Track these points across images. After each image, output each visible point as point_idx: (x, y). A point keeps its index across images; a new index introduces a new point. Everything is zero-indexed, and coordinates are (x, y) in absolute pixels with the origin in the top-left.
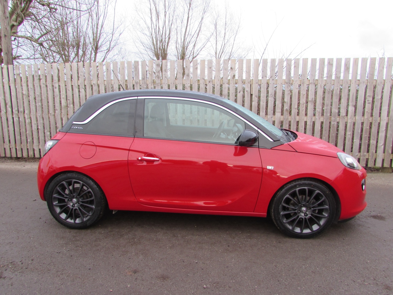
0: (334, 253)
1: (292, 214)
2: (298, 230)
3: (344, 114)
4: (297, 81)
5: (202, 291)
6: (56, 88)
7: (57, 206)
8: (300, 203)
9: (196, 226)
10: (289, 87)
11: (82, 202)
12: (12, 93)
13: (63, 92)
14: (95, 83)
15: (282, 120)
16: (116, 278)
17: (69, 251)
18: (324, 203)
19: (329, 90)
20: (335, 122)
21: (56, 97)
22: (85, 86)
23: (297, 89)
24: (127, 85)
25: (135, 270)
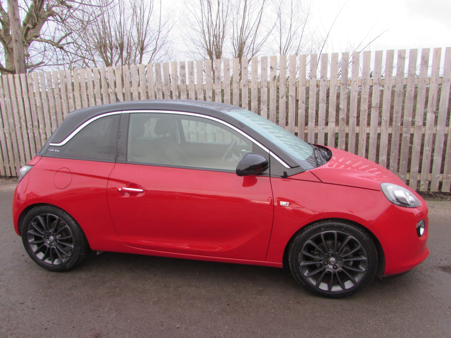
0: (370, 323)
1: (318, 266)
2: (324, 287)
3: (421, 124)
4: (356, 81)
6: (70, 98)
7: (34, 244)
8: (326, 252)
9: (197, 274)
10: (345, 89)
11: (60, 240)
12: (25, 106)
13: (78, 102)
14: (112, 92)
15: (337, 132)
17: (34, 301)
18: (360, 252)
19: (399, 92)
20: (407, 134)
21: (71, 108)
22: (101, 94)
23: (356, 91)
24: (148, 92)
25: (98, 334)
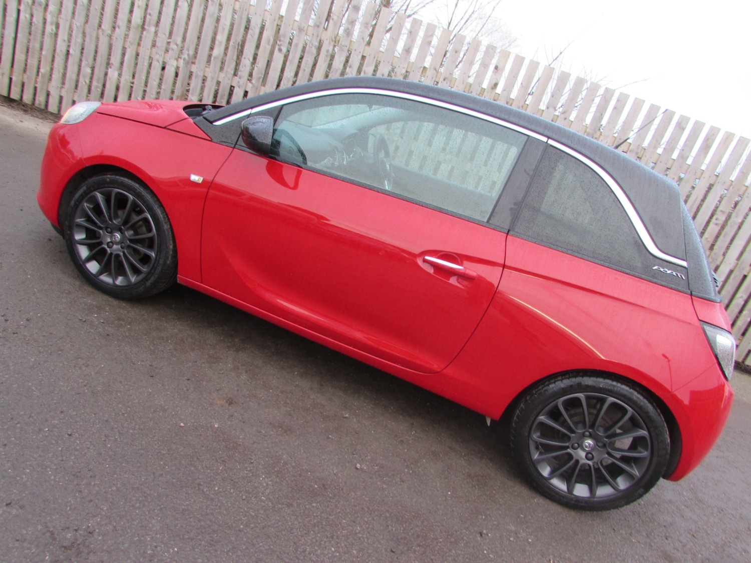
5: (352, 474)
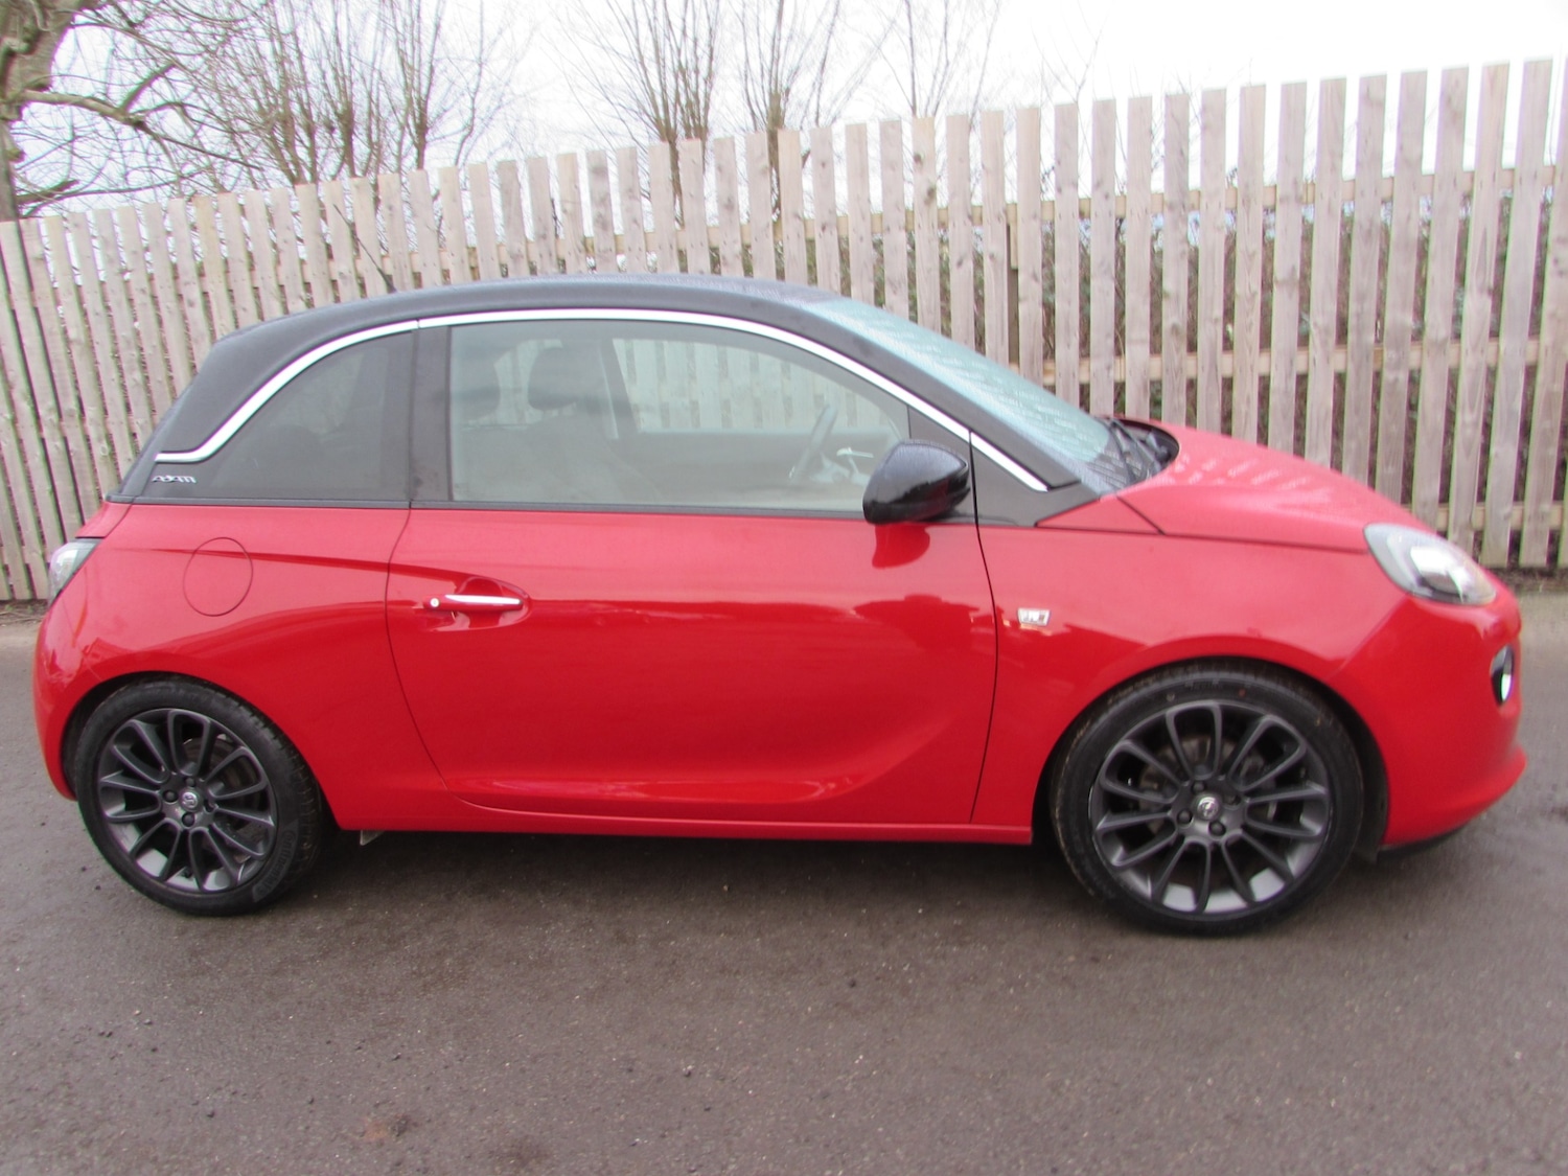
0: (1351, 1009)
1: (1154, 828)
2: (1180, 899)
3: (1444, 333)
4: (1216, 192)
6: (191, 304)
7: (125, 822)
8: (1186, 777)
9: (726, 888)
10: (1180, 224)
11: (222, 803)
12: (25, 341)
13: (221, 318)
14: (346, 273)
15: (1155, 374)
16: (310, 1163)
17: (150, 1023)
18: (1303, 772)
19: (1368, 227)
20: (1398, 371)
21: (197, 342)
22: (307, 286)
23: (1219, 231)
24: (477, 267)
25: (405, 1117)
